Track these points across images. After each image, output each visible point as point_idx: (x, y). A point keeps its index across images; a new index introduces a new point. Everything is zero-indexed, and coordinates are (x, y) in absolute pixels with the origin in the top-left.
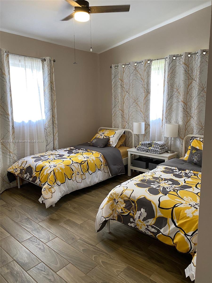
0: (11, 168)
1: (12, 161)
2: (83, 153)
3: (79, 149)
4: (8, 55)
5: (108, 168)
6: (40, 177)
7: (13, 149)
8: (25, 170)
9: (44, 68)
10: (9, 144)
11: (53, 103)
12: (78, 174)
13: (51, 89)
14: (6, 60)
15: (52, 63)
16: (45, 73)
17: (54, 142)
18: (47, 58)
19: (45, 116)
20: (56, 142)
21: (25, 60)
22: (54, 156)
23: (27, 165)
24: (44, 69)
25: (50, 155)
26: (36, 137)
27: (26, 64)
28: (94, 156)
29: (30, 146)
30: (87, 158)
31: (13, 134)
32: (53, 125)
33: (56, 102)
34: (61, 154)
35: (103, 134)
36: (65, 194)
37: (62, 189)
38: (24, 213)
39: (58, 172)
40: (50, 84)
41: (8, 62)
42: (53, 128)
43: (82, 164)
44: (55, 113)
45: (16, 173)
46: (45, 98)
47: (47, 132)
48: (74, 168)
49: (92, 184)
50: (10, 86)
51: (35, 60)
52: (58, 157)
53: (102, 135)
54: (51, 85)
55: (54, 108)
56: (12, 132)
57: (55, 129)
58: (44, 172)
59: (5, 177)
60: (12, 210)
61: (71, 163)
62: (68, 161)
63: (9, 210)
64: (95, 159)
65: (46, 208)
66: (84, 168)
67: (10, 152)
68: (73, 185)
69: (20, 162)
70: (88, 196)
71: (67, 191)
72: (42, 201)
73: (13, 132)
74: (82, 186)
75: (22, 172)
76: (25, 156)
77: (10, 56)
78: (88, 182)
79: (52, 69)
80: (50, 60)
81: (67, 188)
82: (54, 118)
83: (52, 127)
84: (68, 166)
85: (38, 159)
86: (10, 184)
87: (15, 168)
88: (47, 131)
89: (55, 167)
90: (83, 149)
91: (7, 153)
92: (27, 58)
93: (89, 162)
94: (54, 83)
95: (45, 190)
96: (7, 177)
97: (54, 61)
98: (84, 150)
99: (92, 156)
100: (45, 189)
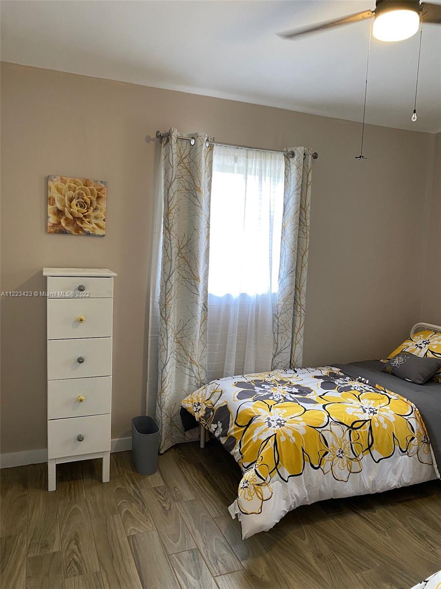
0: (189, 400)
1: (195, 382)
2: (361, 392)
3: (353, 379)
4: (211, 148)
5: (432, 453)
6: (242, 443)
7: (200, 355)
8: (215, 412)
9: (289, 174)
10: (191, 344)
11: (300, 258)
12: (341, 455)
13: (300, 222)
14: (206, 159)
15: (310, 161)
16: (290, 186)
17: (294, 349)
18: (299, 151)
19: (278, 285)
20: (299, 351)
21: (247, 157)
22: (287, 389)
23: (220, 403)
24: (289, 177)
25: (277, 384)
26: (253, 333)
27: (249, 166)
28: (391, 409)
29: (236, 353)
30: (371, 412)
31: (203, 321)
32: (295, 308)
33: (307, 253)
34: (303, 384)
35: (426, 344)
36: (297, 506)
37: (291, 491)
38: (193, 531)
39: (287, 441)
40: (299, 211)
41: (211, 162)
42: (294, 315)
43: (356, 429)
44: (302, 281)
45: (196, 415)
46: (283, 244)
47: (279, 324)
48: (331, 438)
49: (379, 490)
50: (208, 216)
51: (270, 156)
52: (295, 393)
53: (423, 346)
54: (301, 213)
55: (302, 268)
56: (203, 317)
57: (298, 319)
58: (252, 433)
59: (175, 417)
60: (170, 509)
61: (323, 421)
62: (316, 413)
63: (164, 508)
64: (394, 420)
65: (243, 539)
66: (358, 441)
67: (192, 362)
68: (324, 484)
69: (210, 388)
70: (362, 523)
71: (305, 498)
72: (236, 515)
73: (205, 318)
74: (349, 489)
75: (208, 415)
76: (224, 374)
77: (216, 148)
78: (367, 482)
79: (308, 175)
80: (304, 154)
81: (305, 490)
82: (298, 292)
83: (292, 312)
84: (314, 428)
85: (247, 391)
86: (184, 434)
87: (197, 402)
88: (278, 321)
89: (281, 425)
90: (363, 379)
91: (185, 364)
92: (251, 153)
93: (377, 425)
94: (309, 208)
95: (246, 487)
96: (179, 417)
97: (315, 156)
98: (366, 384)
99: (388, 407)
100: (246, 482)
